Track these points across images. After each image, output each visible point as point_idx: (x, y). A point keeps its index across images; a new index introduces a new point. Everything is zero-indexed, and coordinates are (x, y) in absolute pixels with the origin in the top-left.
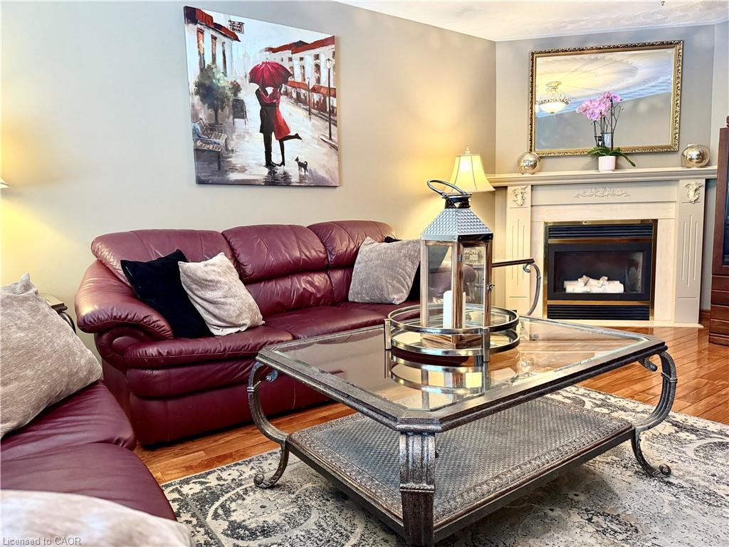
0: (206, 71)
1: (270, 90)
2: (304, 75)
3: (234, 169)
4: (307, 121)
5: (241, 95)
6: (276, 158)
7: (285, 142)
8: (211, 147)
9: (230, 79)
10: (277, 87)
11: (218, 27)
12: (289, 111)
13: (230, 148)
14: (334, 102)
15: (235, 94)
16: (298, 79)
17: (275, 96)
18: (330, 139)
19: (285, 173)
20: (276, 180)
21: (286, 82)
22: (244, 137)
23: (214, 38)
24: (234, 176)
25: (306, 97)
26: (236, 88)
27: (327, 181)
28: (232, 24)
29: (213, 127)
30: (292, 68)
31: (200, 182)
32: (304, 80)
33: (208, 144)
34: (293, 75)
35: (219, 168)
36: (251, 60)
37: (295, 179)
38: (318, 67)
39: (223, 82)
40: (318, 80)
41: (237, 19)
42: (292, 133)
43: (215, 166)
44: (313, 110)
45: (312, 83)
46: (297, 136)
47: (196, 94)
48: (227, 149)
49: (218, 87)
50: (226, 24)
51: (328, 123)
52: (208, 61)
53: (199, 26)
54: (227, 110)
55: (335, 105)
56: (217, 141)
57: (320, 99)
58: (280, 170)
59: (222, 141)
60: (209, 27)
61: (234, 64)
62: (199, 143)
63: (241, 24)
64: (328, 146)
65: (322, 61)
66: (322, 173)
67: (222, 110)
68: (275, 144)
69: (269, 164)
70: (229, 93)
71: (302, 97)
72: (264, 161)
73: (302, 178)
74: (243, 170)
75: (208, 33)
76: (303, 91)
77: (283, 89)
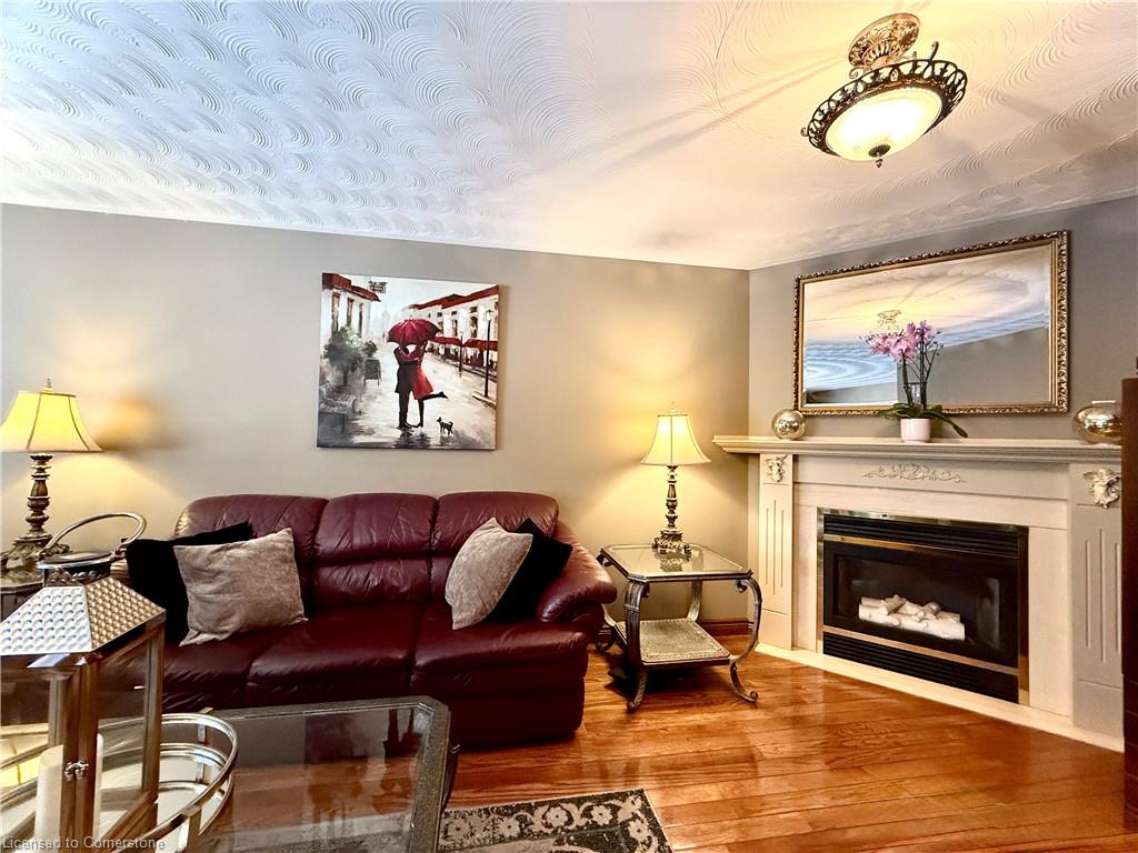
0: (338, 335)
1: (411, 348)
2: (456, 330)
3: (360, 432)
4: (456, 378)
5: (376, 356)
6: (412, 419)
7: (425, 402)
8: (336, 410)
9: (365, 339)
10: (420, 343)
11: (357, 290)
12: (433, 369)
13: (357, 410)
14: (494, 356)
15: (370, 355)
16: (448, 333)
17: (419, 354)
18: (486, 396)
19: (422, 435)
20: (410, 442)
21: (433, 339)
22: (375, 398)
23: (350, 301)
24: (358, 439)
25: (456, 353)
26: (371, 348)
27: (479, 443)
28: (373, 285)
29: (341, 389)
30: (441, 323)
31: (320, 445)
32: (456, 334)
33: (333, 406)
34: (442, 331)
35: (343, 431)
36: (392, 319)
37: (434, 441)
38: (475, 321)
39: (356, 342)
40: (475, 334)
41: (377, 280)
42: (435, 392)
43: (338, 429)
44: (465, 366)
45: (466, 337)
46: (442, 395)
47: (326, 357)
48: (354, 411)
49: (351, 349)
50: (365, 286)
51: (484, 380)
52: (342, 322)
53: (335, 290)
54: (358, 371)
55: (495, 359)
56: (344, 403)
57: (475, 354)
58: (416, 432)
59: (349, 404)
60: (346, 291)
61: (371, 324)
62: (323, 406)
63: (383, 284)
64: (482, 404)
65: (480, 314)
66: (471, 434)
67: (353, 371)
68: (413, 404)
69: (403, 424)
70: (363, 355)
71: (452, 353)
72: (397, 423)
73: (444, 441)
74: (371, 432)
75: (344, 297)
76: (453, 347)
77: (428, 346)
